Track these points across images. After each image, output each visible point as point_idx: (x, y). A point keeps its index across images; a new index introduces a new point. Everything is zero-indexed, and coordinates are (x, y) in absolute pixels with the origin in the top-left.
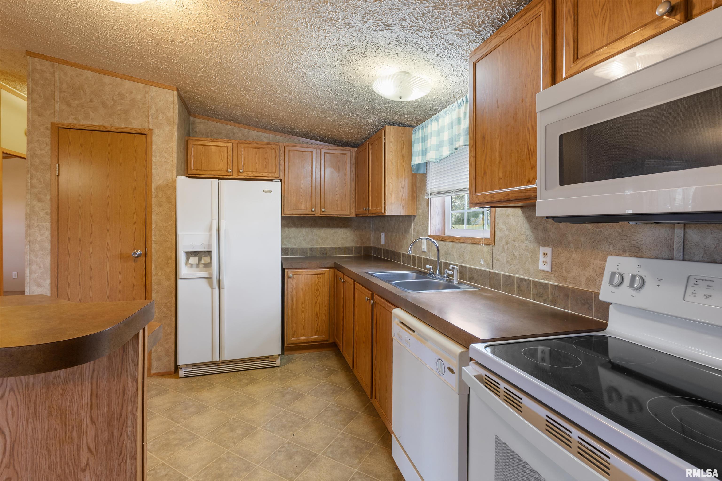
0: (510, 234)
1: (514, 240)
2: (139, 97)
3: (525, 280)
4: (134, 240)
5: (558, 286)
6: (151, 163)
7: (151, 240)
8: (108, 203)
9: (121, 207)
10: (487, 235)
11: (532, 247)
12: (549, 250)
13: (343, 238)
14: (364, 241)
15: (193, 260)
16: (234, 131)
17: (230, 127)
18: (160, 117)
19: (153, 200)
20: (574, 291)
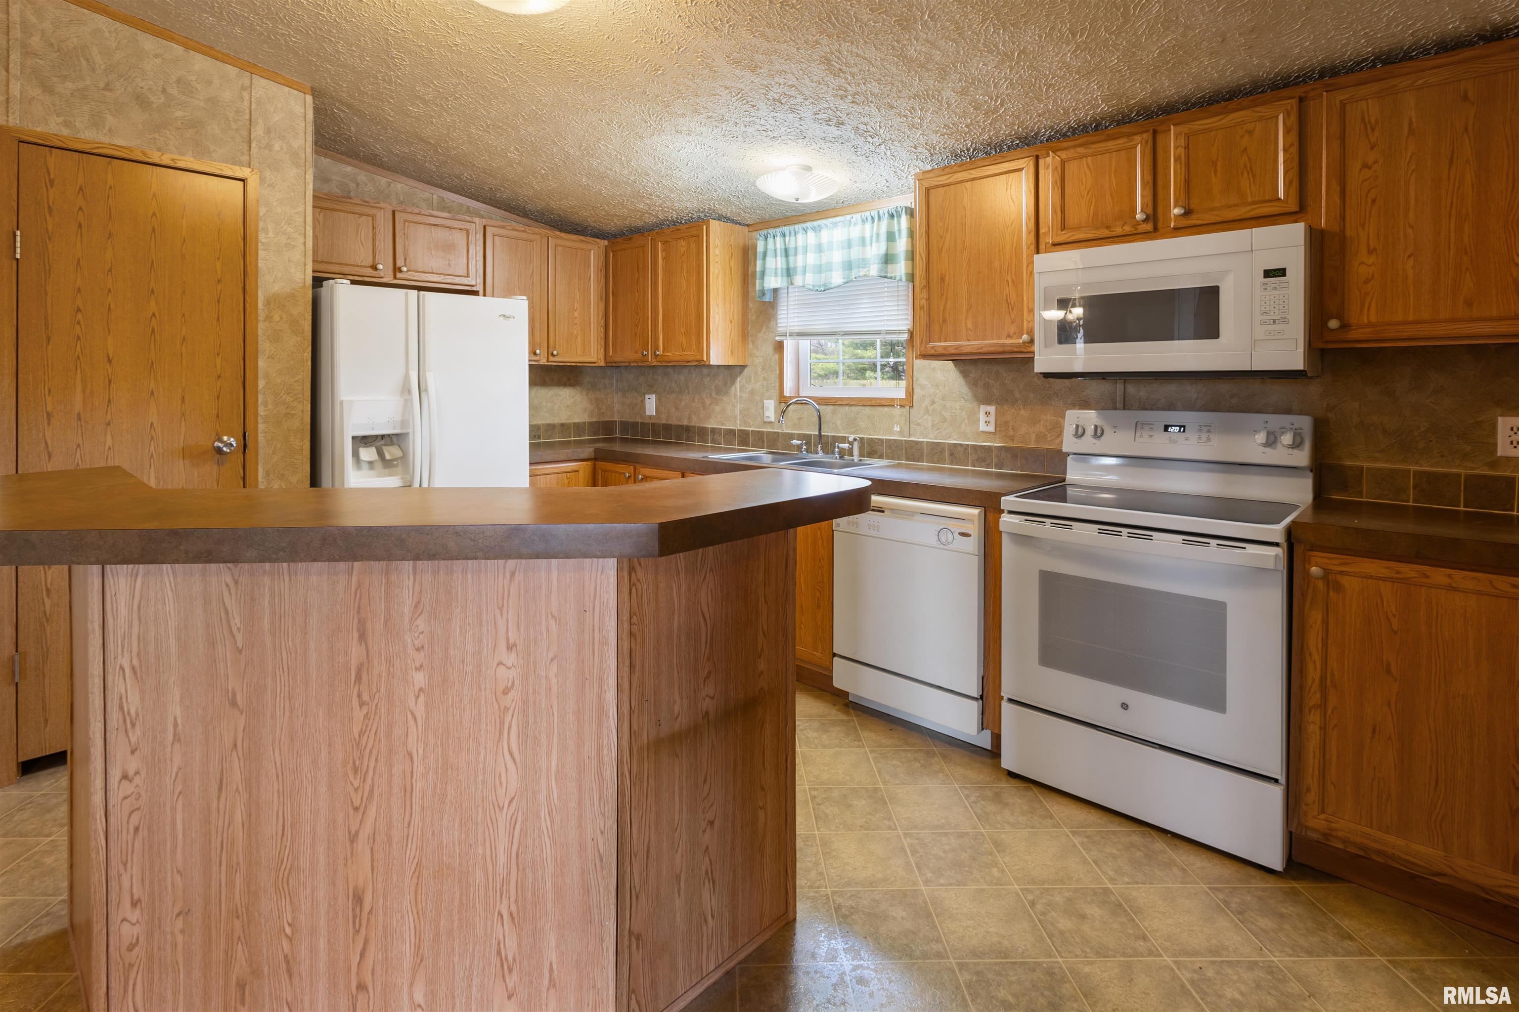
0: (937, 391)
1: (943, 399)
2: (227, 95)
3: (961, 445)
4: (218, 416)
5: (1004, 447)
6: (257, 246)
7: (256, 414)
8: (153, 330)
9: (184, 339)
10: (902, 394)
11: (969, 406)
12: (992, 409)
13: (568, 406)
14: (603, 410)
15: (368, 454)
16: (359, 178)
17: (349, 169)
18: (277, 147)
19: (259, 327)
20: (1022, 450)
